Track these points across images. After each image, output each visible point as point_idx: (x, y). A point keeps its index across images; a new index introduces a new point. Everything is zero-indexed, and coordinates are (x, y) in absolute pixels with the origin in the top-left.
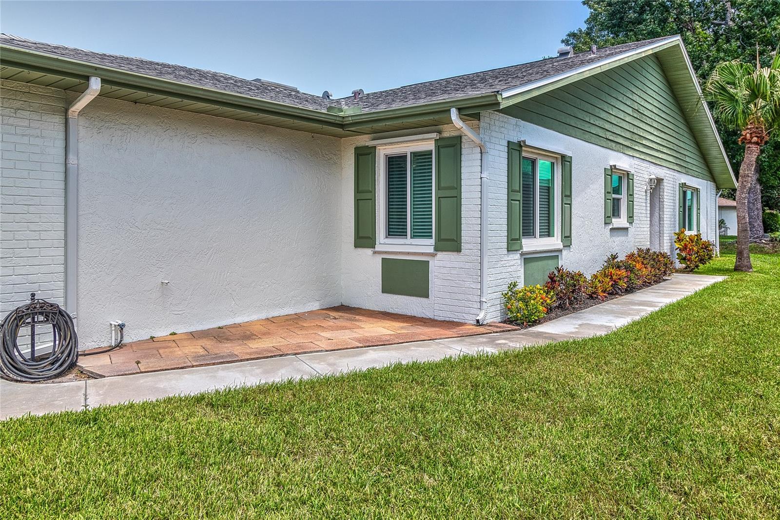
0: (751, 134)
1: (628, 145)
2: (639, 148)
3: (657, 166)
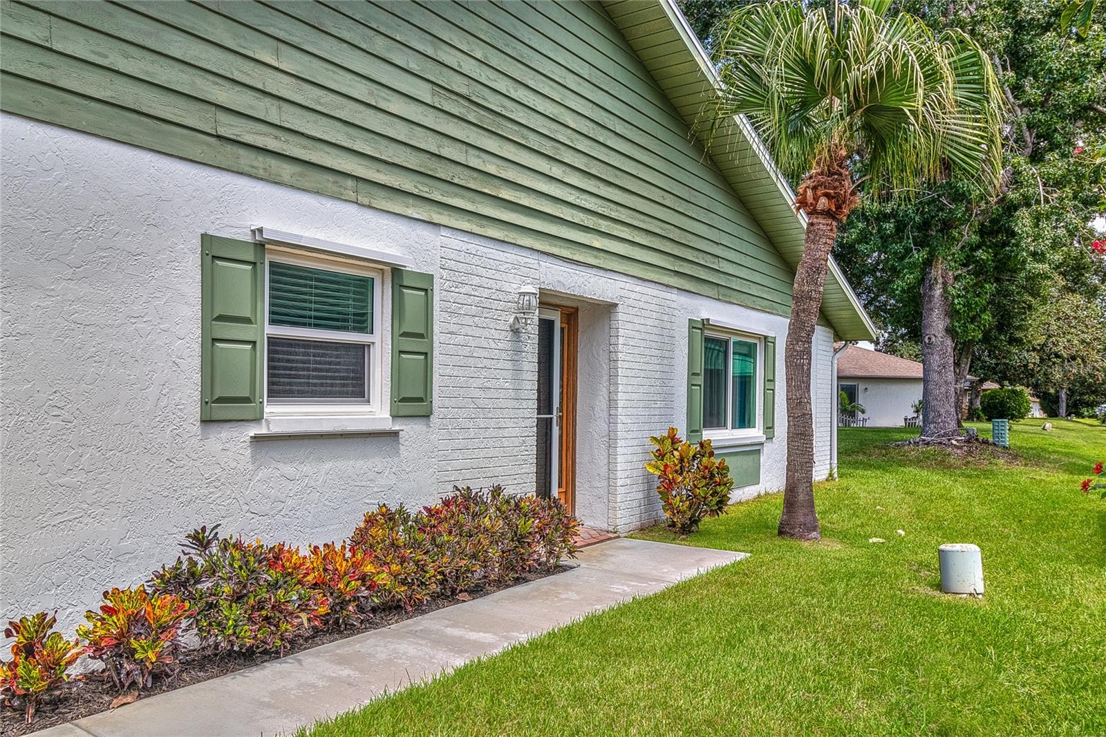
0: (815, 188)
1: (396, 185)
2: (479, 206)
3: (579, 268)
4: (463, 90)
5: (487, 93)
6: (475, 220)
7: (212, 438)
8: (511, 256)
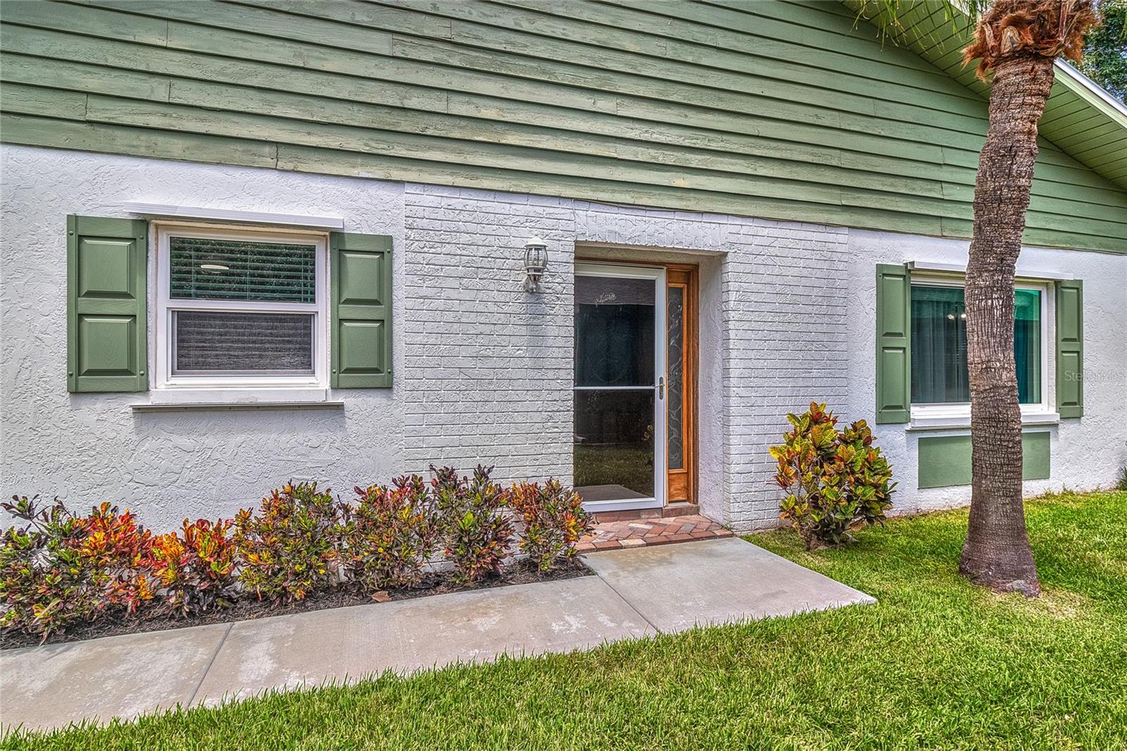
0: (994, 20)
1: (334, 145)
2: (468, 156)
3: (648, 214)
4: (443, 34)
5: (482, 32)
6: (462, 172)
7: (85, 408)
8: (523, 207)
